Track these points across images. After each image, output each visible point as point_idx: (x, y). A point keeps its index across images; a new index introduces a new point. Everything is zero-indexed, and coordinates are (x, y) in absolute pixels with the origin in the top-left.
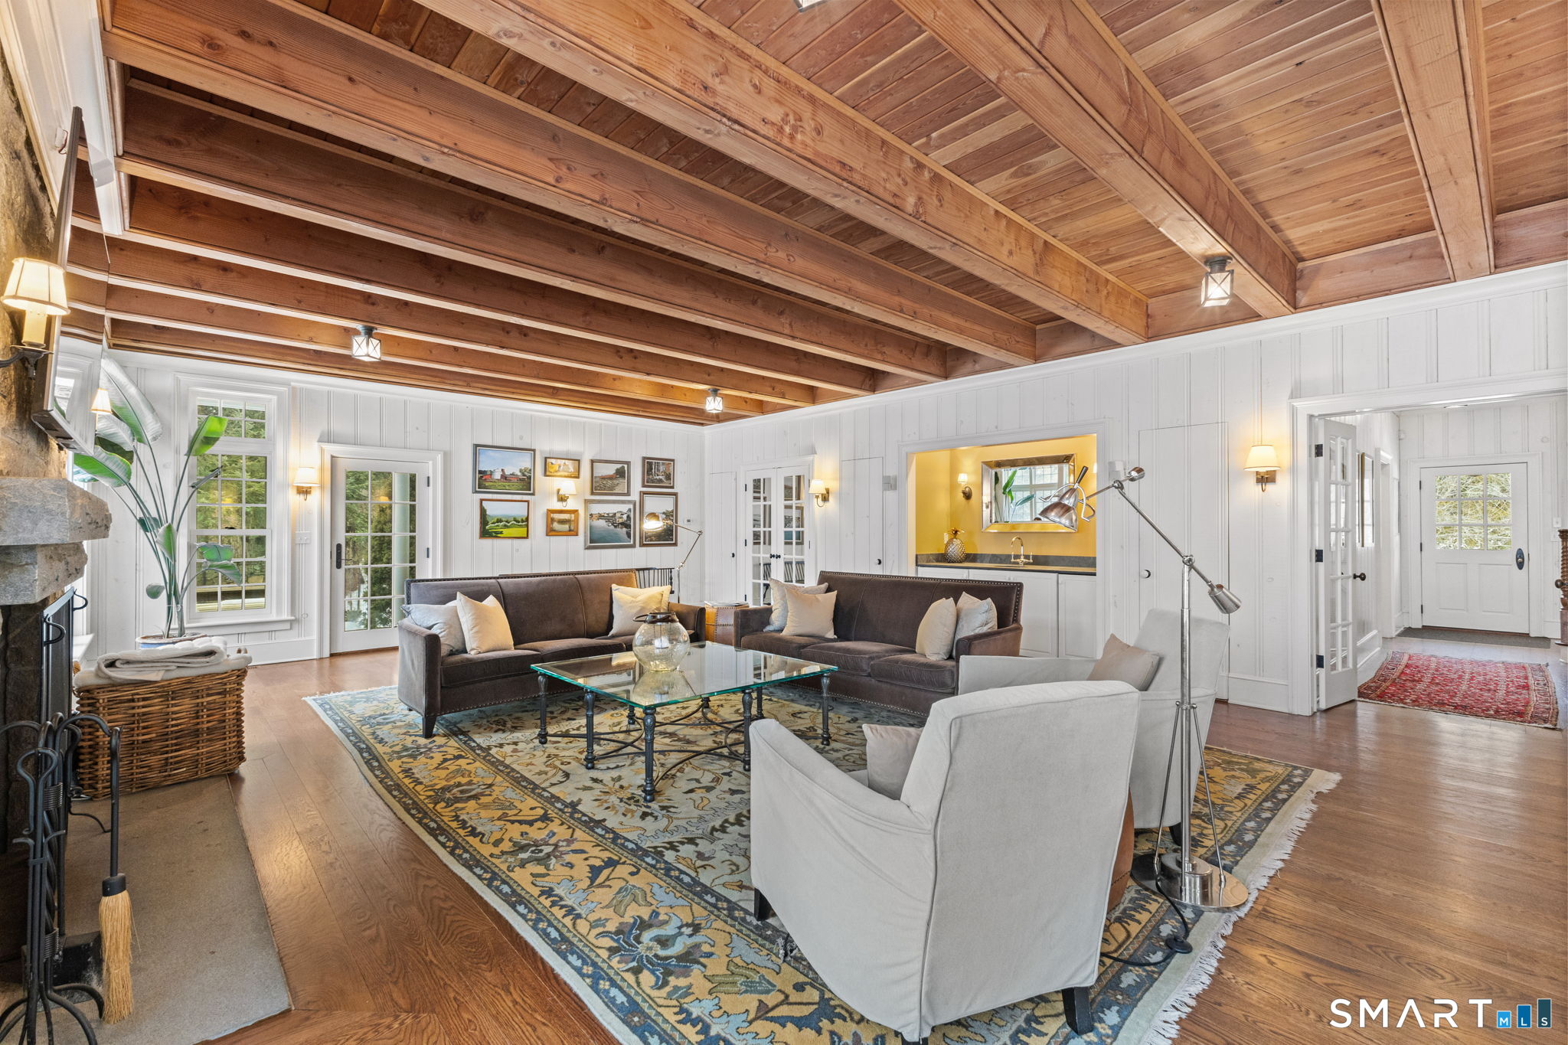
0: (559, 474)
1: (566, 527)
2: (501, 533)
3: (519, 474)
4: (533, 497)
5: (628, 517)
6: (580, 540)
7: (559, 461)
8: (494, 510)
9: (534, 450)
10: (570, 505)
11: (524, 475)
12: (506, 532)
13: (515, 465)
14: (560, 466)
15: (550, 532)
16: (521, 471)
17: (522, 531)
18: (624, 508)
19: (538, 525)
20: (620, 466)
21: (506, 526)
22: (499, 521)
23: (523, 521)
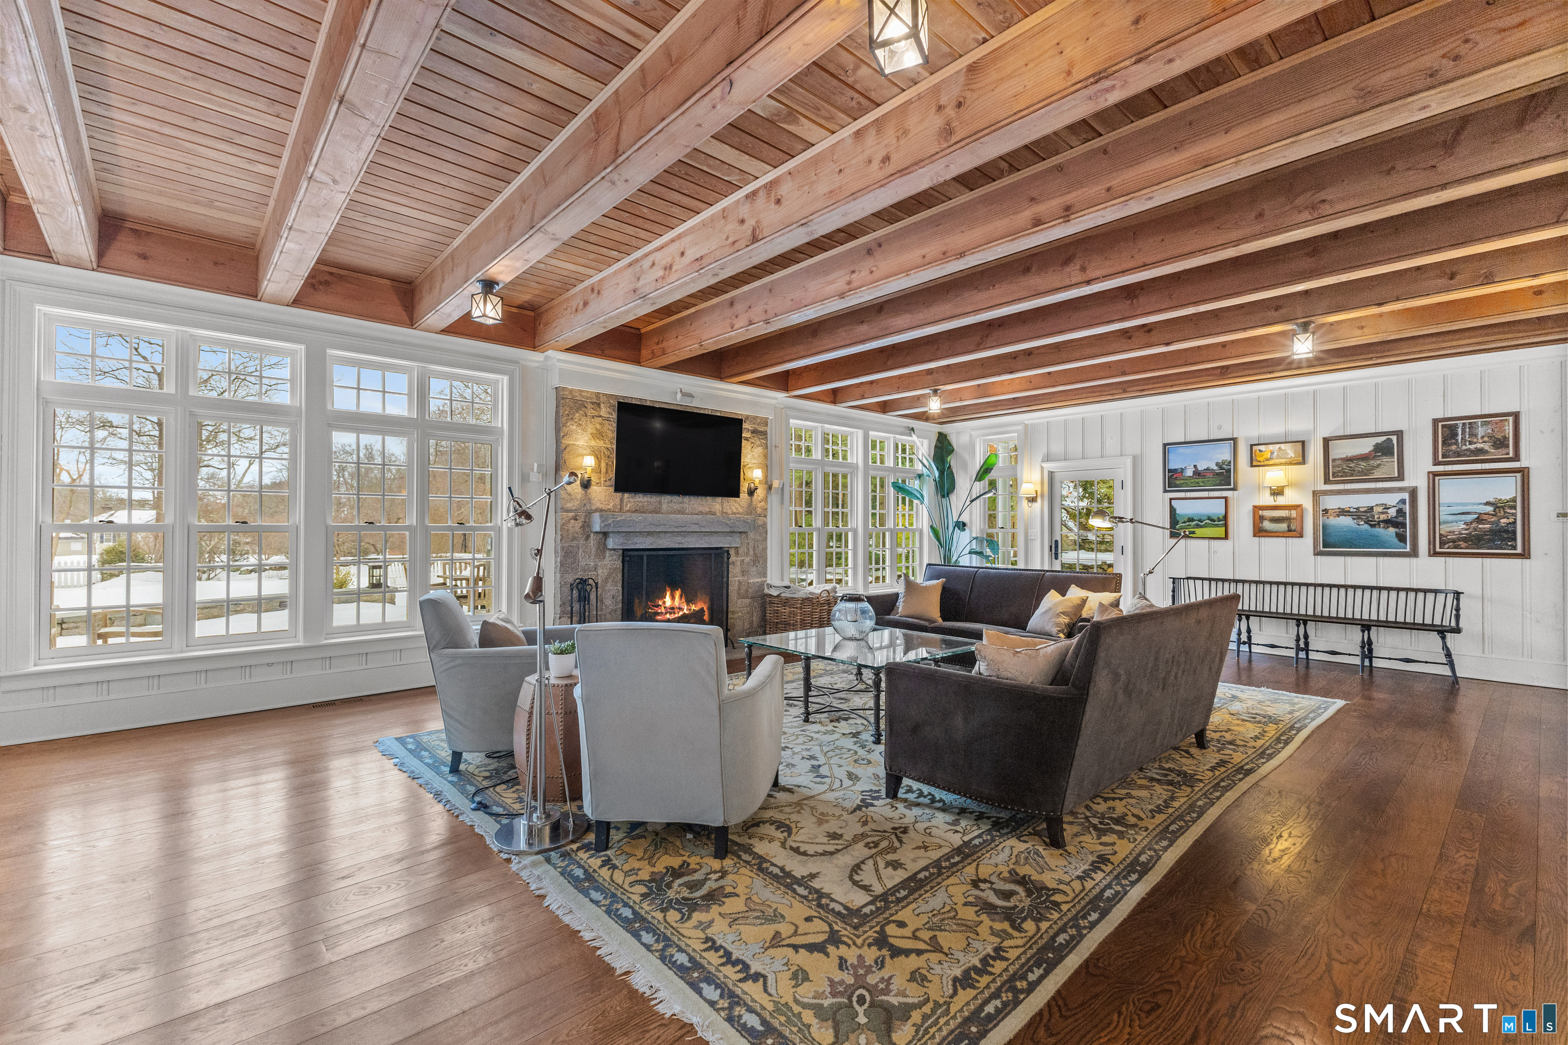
0: (1271, 462)
1: (1283, 526)
2: (1193, 533)
3: (1215, 468)
4: (1235, 492)
5: (1401, 512)
6: (1307, 542)
7: (1271, 447)
8: (1185, 508)
9: (1234, 440)
10: (1290, 497)
11: (1221, 468)
12: (1199, 532)
13: (1209, 460)
14: (1272, 453)
15: (1259, 532)
16: (1217, 464)
17: (1220, 531)
18: (1392, 499)
19: (1242, 522)
20: (1384, 438)
21: (1198, 526)
22: (1191, 520)
23: (1219, 520)
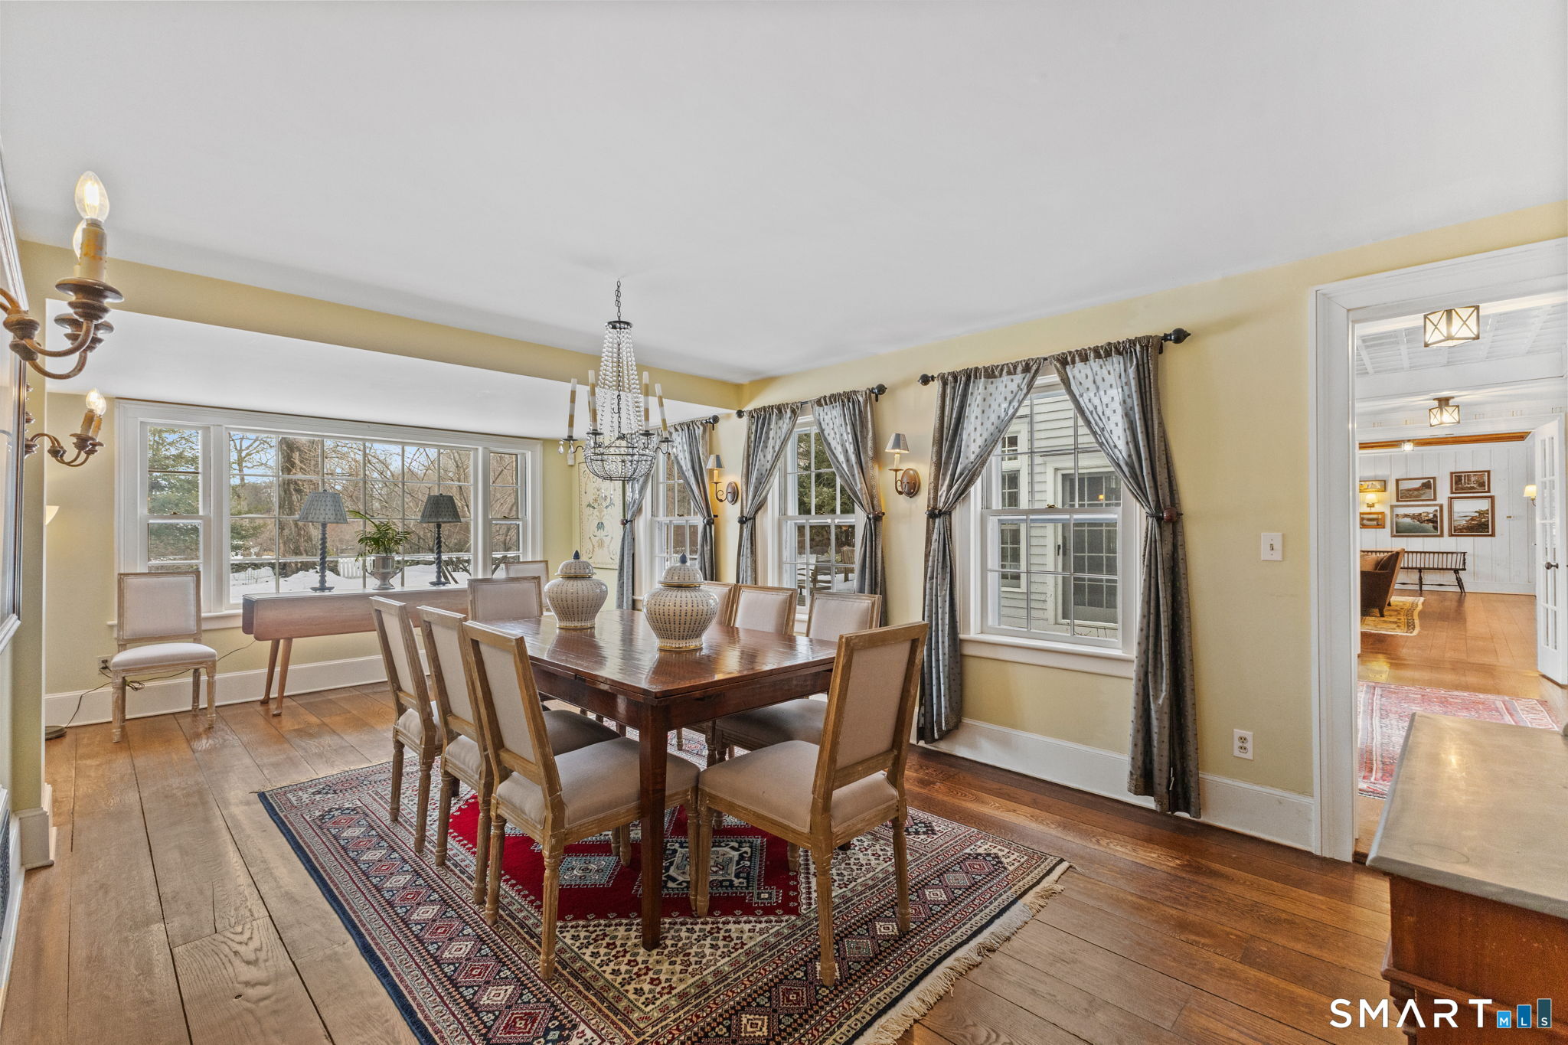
0: (1370, 490)
1: (1375, 522)
5: (1435, 516)
6: (1388, 530)
7: (1370, 482)
10: (1377, 508)
14: (1370, 485)
15: (1364, 526)
18: (1431, 510)
20: (1426, 480)
